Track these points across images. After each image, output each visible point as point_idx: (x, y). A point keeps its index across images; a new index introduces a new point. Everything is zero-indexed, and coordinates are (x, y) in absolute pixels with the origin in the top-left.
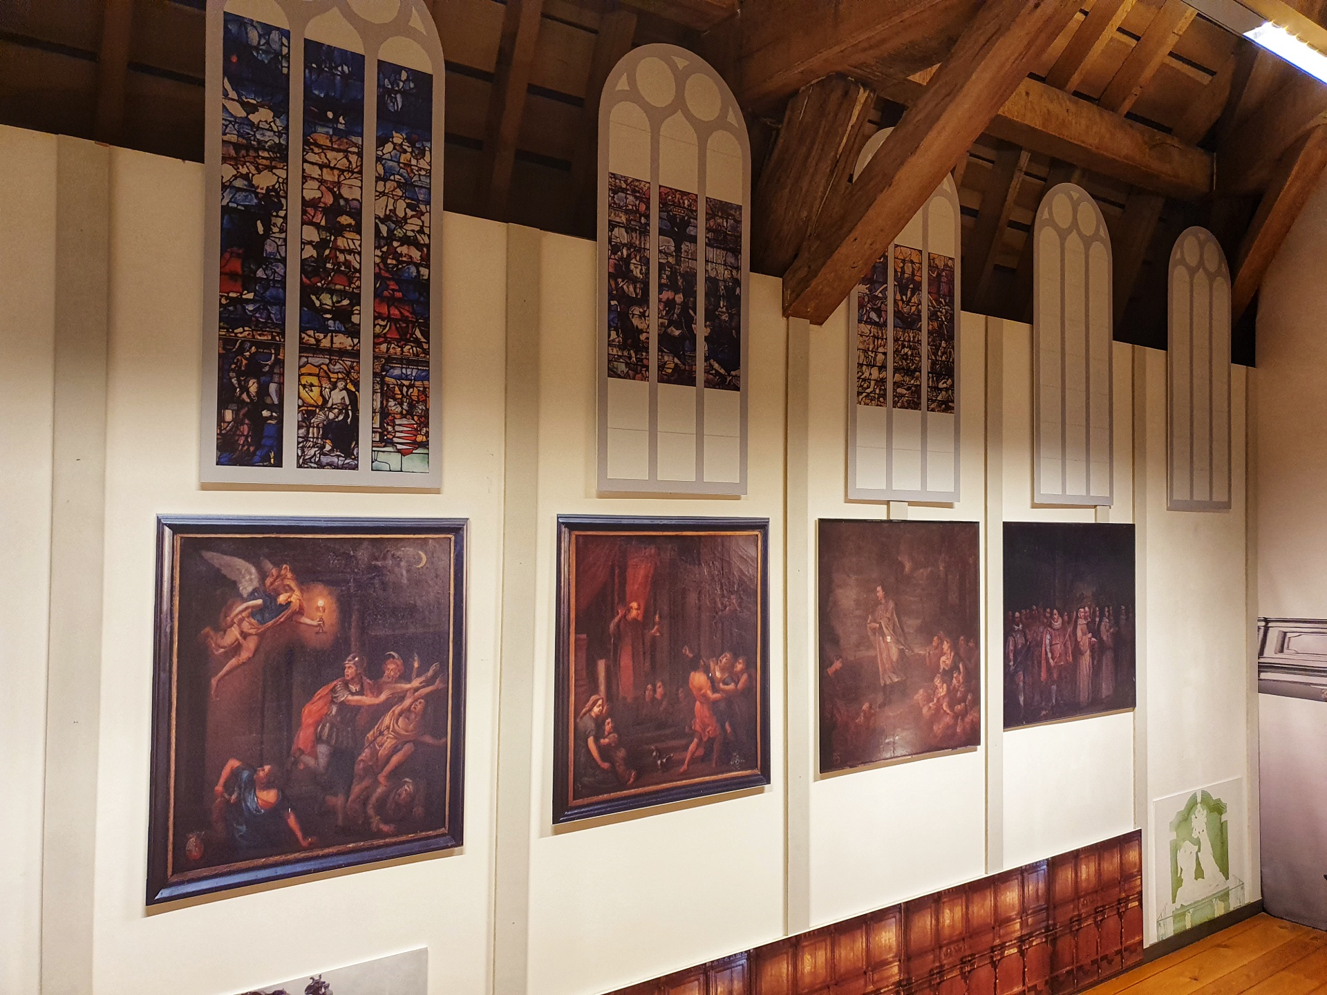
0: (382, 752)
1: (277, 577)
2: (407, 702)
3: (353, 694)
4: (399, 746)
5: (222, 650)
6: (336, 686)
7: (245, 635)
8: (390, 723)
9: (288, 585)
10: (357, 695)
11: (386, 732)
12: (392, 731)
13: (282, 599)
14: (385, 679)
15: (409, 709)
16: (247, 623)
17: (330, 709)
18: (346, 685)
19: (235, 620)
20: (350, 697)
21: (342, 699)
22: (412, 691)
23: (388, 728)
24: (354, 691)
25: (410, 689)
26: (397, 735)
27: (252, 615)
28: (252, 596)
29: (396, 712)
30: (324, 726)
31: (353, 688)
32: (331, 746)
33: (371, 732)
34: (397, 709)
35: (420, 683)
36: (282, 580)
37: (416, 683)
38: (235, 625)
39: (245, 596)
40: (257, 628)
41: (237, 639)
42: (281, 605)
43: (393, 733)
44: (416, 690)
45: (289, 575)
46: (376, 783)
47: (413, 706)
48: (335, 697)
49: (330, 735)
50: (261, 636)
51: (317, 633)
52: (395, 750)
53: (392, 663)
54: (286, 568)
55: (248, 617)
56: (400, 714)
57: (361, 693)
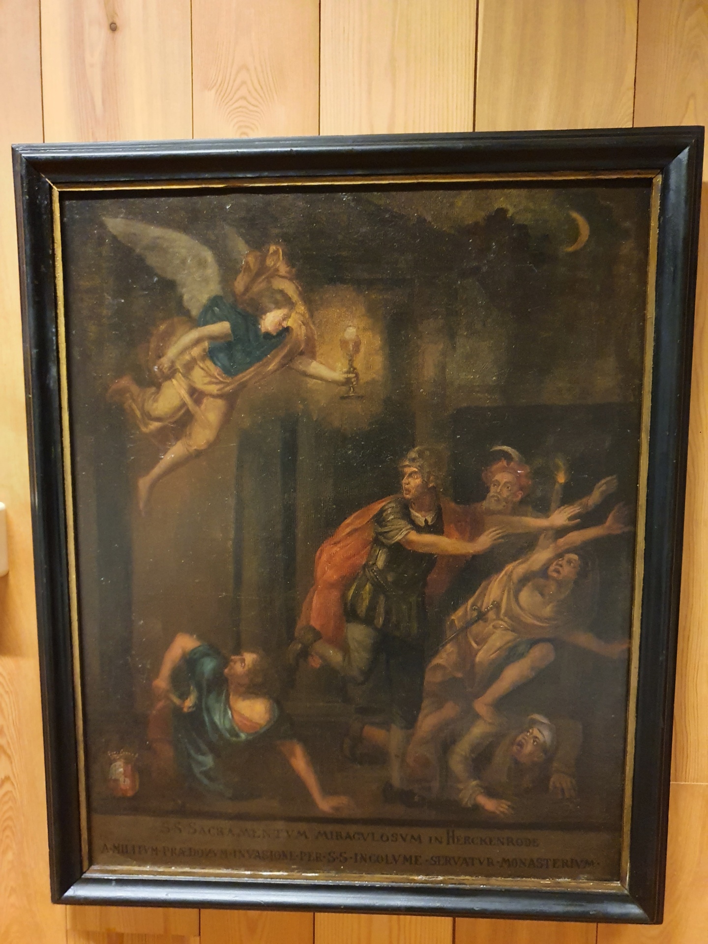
0: (484, 655)
1: (258, 274)
2: (541, 557)
3: (419, 529)
4: (521, 649)
5: (156, 425)
6: (382, 511)
7: (196, 395)
8: (502, 599)
9: (281, 292)
10: (430, 532)
11: (491, 615)
12: (506, 614)
13: (270, 321)
14: (490, 503)
15: (544, 572)
16: (202, 373)
17: (372, 556)
18: (405, 511)
19: (178, 366)
20: (414, 536)
21: (399, 538)
22: (551, 533)
23: (497, 606)
24: (423, 524)
25: (546, 529)
26: (516, 625)
27: (211, 354)
28: (209, 314)
29: (515, 577)
30: (360, 588)
31: (420, 517)
32: (376, 629)
33: (460, 612)
34: (517, 569)
35: (570, 519)
36: (269, 280)
37: (560, 517)
38: (179, 375)
39: (195, 312)
40: (221, 382)
41: (184, 404)
42: (267, 335)
43: (506, 619)
44: (561, 532)
45: (283, 269)
46: (470, 716)
47: (552, 568)
48: (382, 534)
49: (372, 608)
50: (230, 399)
51: (343, 398)
52: (511, 655)
53: (504, 470)
54: (276, 252)
55: (203, 359)
56: (524, 580)
57: (436, 528)
